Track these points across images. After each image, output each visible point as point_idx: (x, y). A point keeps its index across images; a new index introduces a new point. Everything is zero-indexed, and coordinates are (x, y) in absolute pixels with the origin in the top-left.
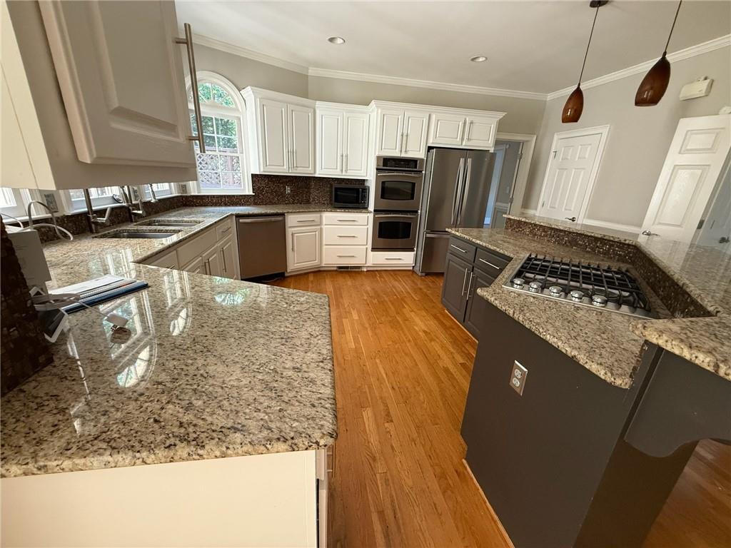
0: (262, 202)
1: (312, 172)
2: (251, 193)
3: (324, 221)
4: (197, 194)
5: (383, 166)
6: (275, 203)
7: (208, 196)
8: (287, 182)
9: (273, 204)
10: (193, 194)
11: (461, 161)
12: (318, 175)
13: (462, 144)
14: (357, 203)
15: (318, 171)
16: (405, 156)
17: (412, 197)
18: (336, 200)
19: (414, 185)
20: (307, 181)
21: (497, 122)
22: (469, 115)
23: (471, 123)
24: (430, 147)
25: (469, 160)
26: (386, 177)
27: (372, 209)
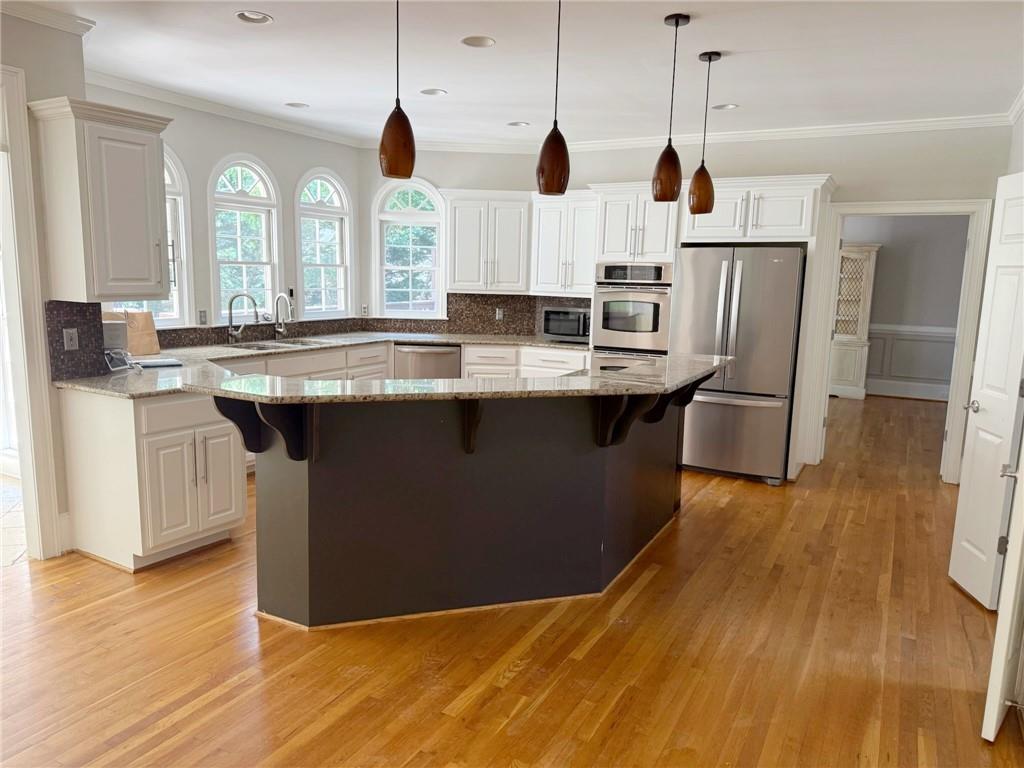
0: (459, 330)
1: (524, 288)
2: (445, 318)
3: (523, 360)
4: (378, 317)
5: (606, 278)
6: (479, 333)
7: (391, 320)
8: (498, 303)
9: (475, 333)
10: (374, 317)
11: (725, 265)
12: (531, 293)
13: (745, 235)
14: (578, 335)
15: (532, 288)
16: (639, 261)
17: (655, 328)
18: (547, 331)
19: (656, 307)
20: (530, 301)
21: (815, 191)
22: (756, 186)
23: (759, 199)
24: (686, 245)
25: (739, 265)
26: (612, 294)
27: (591, 346)
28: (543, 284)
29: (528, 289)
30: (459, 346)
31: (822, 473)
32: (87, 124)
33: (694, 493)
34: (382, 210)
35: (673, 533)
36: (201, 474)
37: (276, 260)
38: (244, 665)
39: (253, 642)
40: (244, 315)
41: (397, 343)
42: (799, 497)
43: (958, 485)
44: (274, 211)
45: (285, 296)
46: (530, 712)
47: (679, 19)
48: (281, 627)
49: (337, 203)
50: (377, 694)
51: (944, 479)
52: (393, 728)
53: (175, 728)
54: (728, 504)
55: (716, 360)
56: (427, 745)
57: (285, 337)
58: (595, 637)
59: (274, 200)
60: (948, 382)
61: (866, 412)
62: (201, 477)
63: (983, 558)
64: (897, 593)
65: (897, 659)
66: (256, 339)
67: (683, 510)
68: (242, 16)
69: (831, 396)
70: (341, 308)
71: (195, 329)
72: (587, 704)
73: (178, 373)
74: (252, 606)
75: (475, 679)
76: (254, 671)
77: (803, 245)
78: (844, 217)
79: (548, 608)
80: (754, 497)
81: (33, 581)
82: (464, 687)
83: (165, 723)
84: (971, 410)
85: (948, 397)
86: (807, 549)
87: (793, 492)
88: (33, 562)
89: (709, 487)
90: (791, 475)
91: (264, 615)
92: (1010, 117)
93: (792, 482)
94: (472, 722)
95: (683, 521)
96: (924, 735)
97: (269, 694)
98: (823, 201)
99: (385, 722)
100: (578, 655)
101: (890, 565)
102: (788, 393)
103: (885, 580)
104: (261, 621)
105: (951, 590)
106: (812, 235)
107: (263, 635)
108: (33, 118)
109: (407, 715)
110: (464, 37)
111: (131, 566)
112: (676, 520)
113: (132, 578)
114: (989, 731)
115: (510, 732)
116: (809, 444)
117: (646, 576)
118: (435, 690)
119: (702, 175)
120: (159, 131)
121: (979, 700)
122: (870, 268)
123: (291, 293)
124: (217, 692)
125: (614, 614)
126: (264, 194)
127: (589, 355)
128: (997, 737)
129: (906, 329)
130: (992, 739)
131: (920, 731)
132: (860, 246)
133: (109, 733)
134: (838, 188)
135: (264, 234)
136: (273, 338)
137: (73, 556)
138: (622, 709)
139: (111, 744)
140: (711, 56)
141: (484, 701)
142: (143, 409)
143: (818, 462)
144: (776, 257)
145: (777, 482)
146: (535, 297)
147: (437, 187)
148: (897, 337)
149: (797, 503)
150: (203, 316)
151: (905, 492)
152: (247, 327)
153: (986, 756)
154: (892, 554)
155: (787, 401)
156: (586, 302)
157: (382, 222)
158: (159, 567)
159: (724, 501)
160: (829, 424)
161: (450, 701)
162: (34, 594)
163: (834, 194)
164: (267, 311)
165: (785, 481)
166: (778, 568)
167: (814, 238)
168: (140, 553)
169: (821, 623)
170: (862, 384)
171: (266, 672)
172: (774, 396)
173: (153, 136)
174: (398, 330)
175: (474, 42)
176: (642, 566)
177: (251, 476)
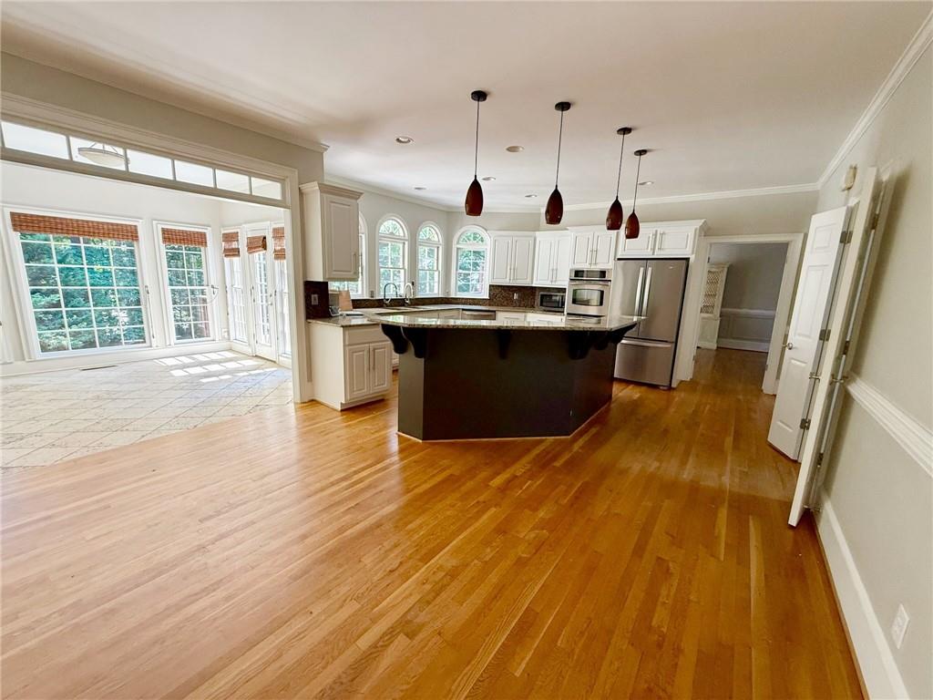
0: (495, 304)
1: (530, 282)
2: (488, 298)
4: (454, 297)
5: (575, 277)
6: (505, 306)
8: (516, 291)
9: (503, 305)
10: (452, 297)
11: (642, 269)
12: (534, 285)
13: (653, 254)
14: (558, 307)
15: (534, 282)
16: (594, 268)
17: (601, 304)
18: (541, 305)
19: (602, 293)
20: (533, 290)
21: (696, 230)
22: (661, 227)
23: (662, 234)
24: (619, 259)
25: (650, 269)
26: (577, 285)
27: (565, 313)
28: (540, 281)
29: (532, 283)
30: (495, 311)
31: (691, 385)
32: (325, 195)
33: (619, 392)
34: (458, 243)
35: (608, 410)
36: (372, 365)
37: (406, 268)
38: (391, 456)
39: (394, 446)
40: (391, 294)
41: (463, 310)
42: (678, 397)
43: (775, 396)
44: (406, 243)
45: (410, 285)
46: (533, 488)
47: (625, 131)
48: (409, 440)
49: (436, 239)
50: (457, 473)
51: (764, 391)
52: (464, 489)
53: (361, 480)
54: (639, 398)
55: (635, 319)
56: (481, 498)
57: (409, 305)
58: (566, 456)
59: (407, 238)
60: (769, 341)
61: (717, 355)
62: (372, 367)
63: (790, 430)
64: (736, 447)
65: (737, 480)
66: (396, 306)
67: (613, 400)
68: (398, 140)
69: (698, 347)
70: (437, 292)
71: (368, 300)
72: (562, 487)
73: (361, 318)
74: (395, 429)
75: (504, 470)
76: (396, 458)
77: (688, 259)
78: (711, 245)
79: (542, 441)
80: (652, 395)
81: (296, 411)
82: (498, 474)
83: (356, 478)
84: (787, 349)
85: (768, 349)
86: (683, 422)
87: (675, 393)
88: (295, 403)
89: (627, 389)
90: (674, 385)
91: (401, 434)
92: (818, 186)
93: (674, 389)
94: (504, 489)
95: (612, 405)
96: (753, 519)
97: (404, 469)
98: (700, 236)
99: (460, 486)
100: (557, 464)
101: (732, 434)
102: (674, 340)
103: (729, 441)
104: (399, 436)
105: (768, 448)
106: (693, 253)
107: (400, 443)
108: (301, 193)
109: (470, 484)
110: (507, 147)
111: (340, 409)
112: (609, 405)
113: (340, 414)
114: (793, 520)
115: (523, 496)
116: (685, 369)
117: (594, 430)
118: (483, 475)
119: (633, 219)
120: (357, 199)
121: (787, 506)
122: (723, 277)
123: (413, 284)
124: (379, 466)
125: (576, 447)
126: (402, 234)
127: (564, 318)
128: (798, 525)
129: (743, 311)
130: (795, 525)
131: (751, 517)
132: (718, 264)
133: (332, 479)
134: (709, 229)
135: (401, 254)
136: (403, 305)
137: (313, 402)
138: (581, 492)
139: (333, 484)
140: (641, 153)
141: (509, 481)
142: (347, 333)
143: (688, 379)
144: (671, 266)
145: (665, 388)
146: (535, 287)
147: (486, 230)
148: (736, 316)
149: (677, 399)
150: (372, 294)
151: (741, 397)
152: (392, 300)
153: (791, 533)
154: (733, 428)
155: (674, 345)
156: (563, 290)
157: (458, 249)
158: (351, 409)
159: (636, 396)
160: (696, 360)
161: (492, 479)
162: (297, 418)
163: (706, 231)
164: (402, 292)
165: (670, 388)
166: (666, 431)
167: (694, 256)
168: (343, 402)
169: (691, 460)
170: (715, 341)
171: (402, 459)
172: (666, 342)
173: (353, 201)
174: (464, 304)
175: (512, 149)
176: (591, 425)
177: (395, 371)
